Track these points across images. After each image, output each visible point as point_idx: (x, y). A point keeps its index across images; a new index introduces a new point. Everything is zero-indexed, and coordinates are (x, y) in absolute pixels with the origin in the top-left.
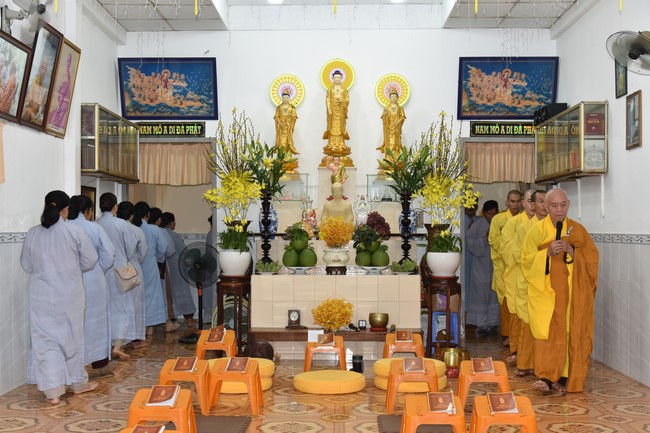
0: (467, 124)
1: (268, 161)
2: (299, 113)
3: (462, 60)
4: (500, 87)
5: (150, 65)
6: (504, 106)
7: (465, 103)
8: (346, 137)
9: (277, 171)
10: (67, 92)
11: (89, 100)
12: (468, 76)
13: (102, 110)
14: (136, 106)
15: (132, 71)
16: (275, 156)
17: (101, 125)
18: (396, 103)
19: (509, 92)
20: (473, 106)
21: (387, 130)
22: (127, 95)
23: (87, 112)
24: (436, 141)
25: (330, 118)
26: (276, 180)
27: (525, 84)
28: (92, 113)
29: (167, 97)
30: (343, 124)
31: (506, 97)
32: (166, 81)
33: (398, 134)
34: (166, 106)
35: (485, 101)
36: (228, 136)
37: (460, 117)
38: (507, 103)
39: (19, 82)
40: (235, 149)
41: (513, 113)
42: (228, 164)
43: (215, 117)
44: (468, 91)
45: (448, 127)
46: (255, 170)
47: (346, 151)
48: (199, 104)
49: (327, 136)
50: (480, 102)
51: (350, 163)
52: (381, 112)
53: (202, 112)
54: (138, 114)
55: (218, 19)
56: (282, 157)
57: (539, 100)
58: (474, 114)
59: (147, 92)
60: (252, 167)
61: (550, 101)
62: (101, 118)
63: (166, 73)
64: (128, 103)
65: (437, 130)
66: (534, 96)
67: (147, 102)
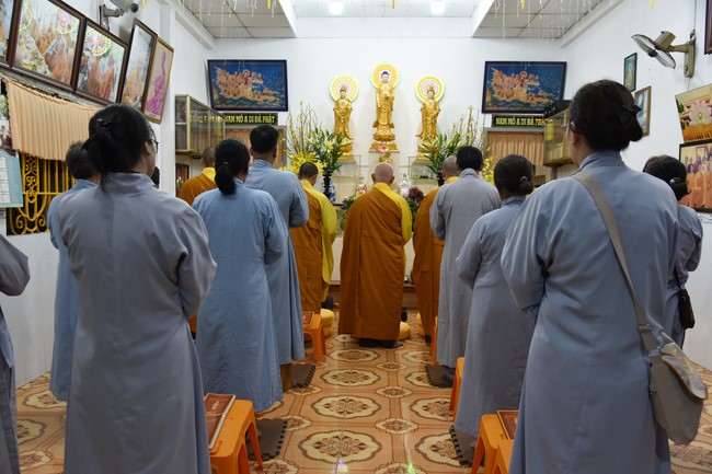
0: (489, 117)
1: (329, 144)
2: (353, 106)
3: (487, 63)
4: (518, 86)
5: (233, 66)
6: (519, 102)
7: (488, 99)
8: (392, 126)
9: (336, 152)
10: (163, 85)
11: (182, 92)
12: (491, 76)
13: (192, 100)
14: (222, 99)
15: (219, 71)
16: (334, 140)
17: (192, 114)
18: (433, 98)
19: (525, 91)
20: (495, 102)
21: (425, 120)
22: (215, 91)
23: (180, 102)
24: (465, 130)
25: (379, 110)
26: (335, 161)
27: (538, 84)
28: (184, 103)
29: (247, 92)
30: (389, 114)
31: (521, 94)
32: (246, 79)
33: (434, 123)
34: (247, 100)
35: (504, 98)
36: (296, 124)
37: (484, 111)
38: (522, 100)
39: (118, 73)
40: (302, 134)
41: (526, 108)
42: (296, 147)
43: (286, 109)
44: (491, 89)
45: (475, 119)
46: (318, 152)
47: (391, 138)
48: (272, 98)
49: (376, 125)
50: (501, 99)
51: (394, 146)
52: (421, 106)
53: (275, 105)
54: (224, 106)
55: (289, 27)
56: (339, 141)
57: (549, 98)
58: (495, 108)
59: (231, 88)
60: (315, 149)
61: (557, 98)
62: (192, 108)
63: (246, 73)
64: (216, 97)
65: (466, 121)
66: (545, 94)
67: (231, 96)
